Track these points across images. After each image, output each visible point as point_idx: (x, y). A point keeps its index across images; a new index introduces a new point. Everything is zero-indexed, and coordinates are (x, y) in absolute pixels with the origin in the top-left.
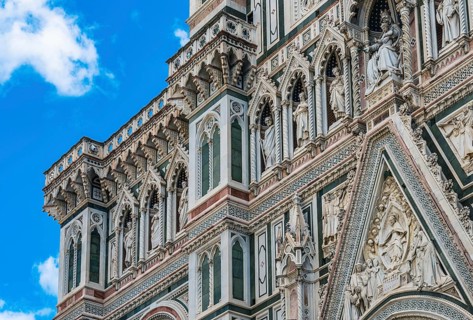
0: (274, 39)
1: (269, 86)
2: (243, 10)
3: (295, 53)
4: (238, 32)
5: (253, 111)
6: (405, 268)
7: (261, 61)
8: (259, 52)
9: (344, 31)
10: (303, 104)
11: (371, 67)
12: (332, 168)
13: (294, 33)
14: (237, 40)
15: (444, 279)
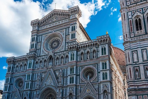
0: (39, 56)
1: (38, 60)
2: (36, 51)
8: (37, 56)
10: (41, 63)
12: (44, 71)
13: (41, 56)
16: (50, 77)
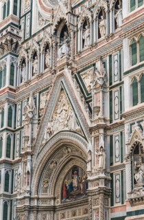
0: (28, 36)
1: (25, 52)
2: (17, 24)
3: (34, 42)
4: (15, 32)
5: (19, 61)
6: (66, 122)
7: (23, 43)
8: (22, 40)
9: (51, 38)
10: (36, 61)
11: (59, 51)
12: (44, 85)
13: (35, 35)
14: (14, 35)
15: (78, 128)
16: (64, 100)
